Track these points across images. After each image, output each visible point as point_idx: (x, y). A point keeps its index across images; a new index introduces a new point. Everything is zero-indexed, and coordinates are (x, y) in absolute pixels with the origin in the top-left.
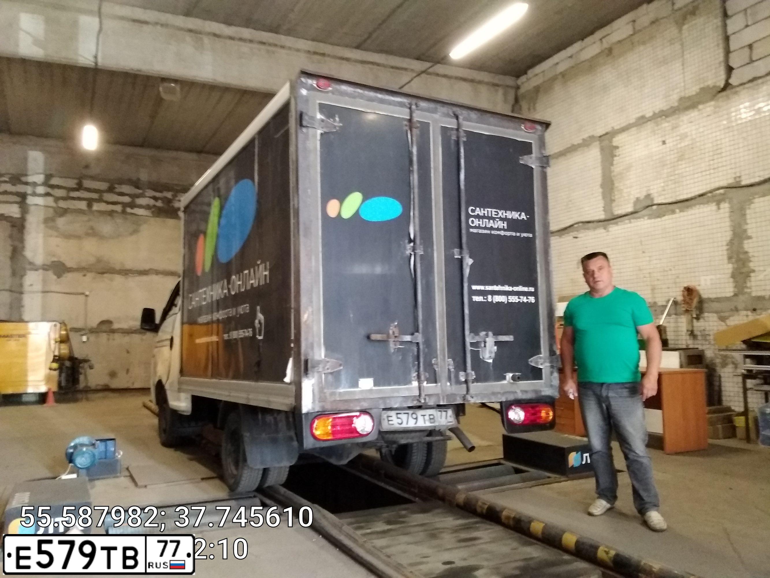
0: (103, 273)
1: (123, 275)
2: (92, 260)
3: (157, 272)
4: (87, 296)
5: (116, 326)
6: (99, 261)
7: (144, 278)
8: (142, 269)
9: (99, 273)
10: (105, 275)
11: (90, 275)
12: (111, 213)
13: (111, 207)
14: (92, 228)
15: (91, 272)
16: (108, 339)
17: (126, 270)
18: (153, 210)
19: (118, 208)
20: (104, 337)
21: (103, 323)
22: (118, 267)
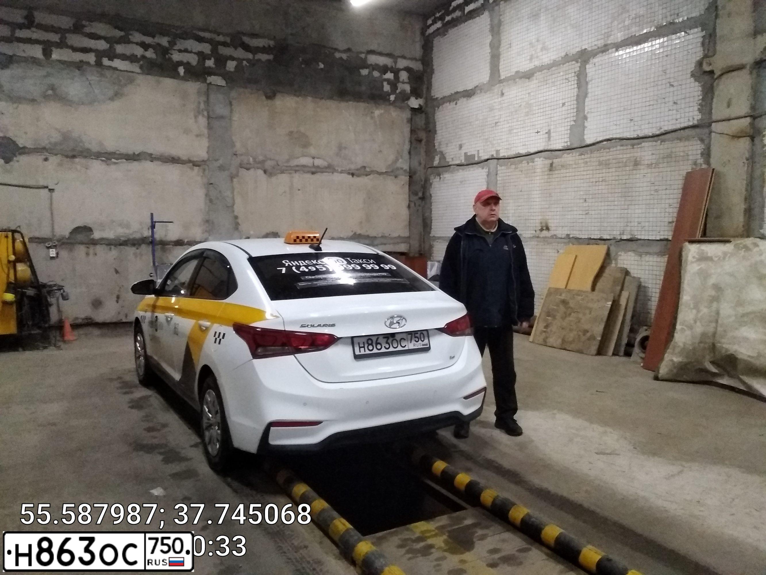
0: (74, 157)
1: (103, 161)
2: (56, 137)
3: (152, 158)
4: (51, 190)
5: (97, 235)
6: (66, 137)
7: (135, 166)
8: (131, 152)
9: (67, 157)
10: (77, 160)
11: (54, 160)
12: (80, 66)
13: (78, 57)
14: (53, 88)
15: (56, 155)
16: (87, 254)
17: (106, 153)
18: (141, 62)
19: (91, 58)
20: (81, 250)
21: (77, 230)
22: (95, 148)
